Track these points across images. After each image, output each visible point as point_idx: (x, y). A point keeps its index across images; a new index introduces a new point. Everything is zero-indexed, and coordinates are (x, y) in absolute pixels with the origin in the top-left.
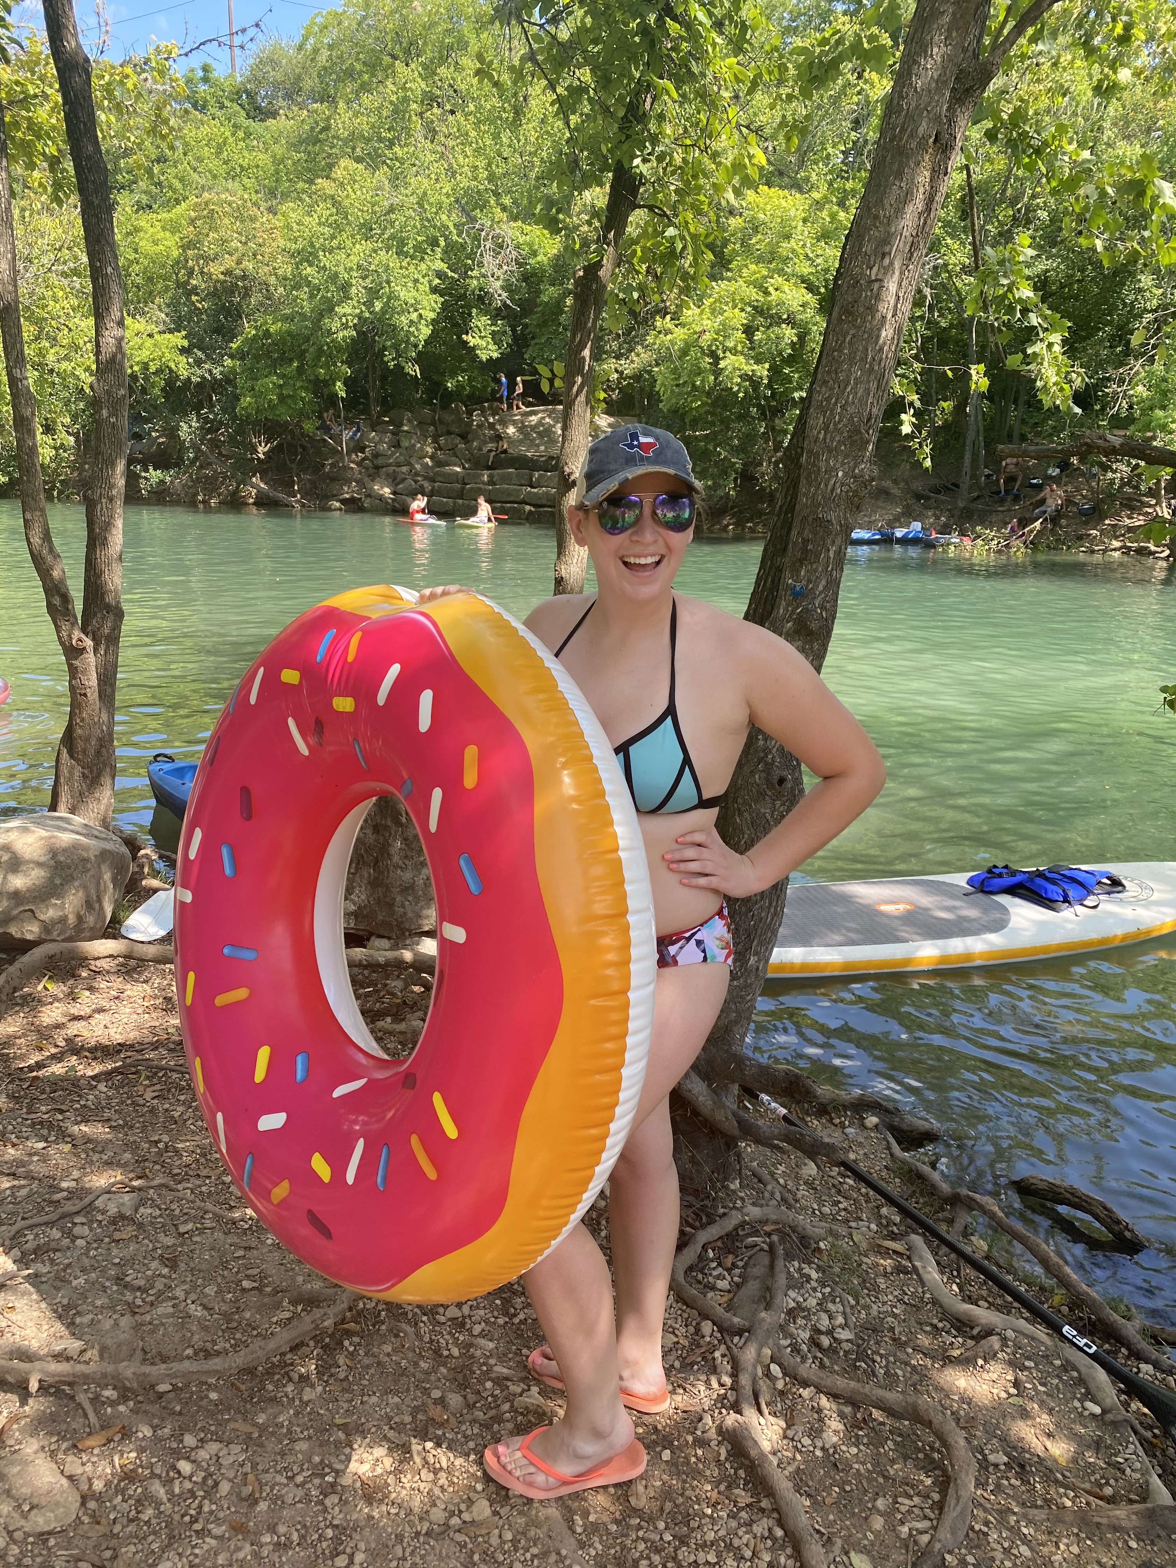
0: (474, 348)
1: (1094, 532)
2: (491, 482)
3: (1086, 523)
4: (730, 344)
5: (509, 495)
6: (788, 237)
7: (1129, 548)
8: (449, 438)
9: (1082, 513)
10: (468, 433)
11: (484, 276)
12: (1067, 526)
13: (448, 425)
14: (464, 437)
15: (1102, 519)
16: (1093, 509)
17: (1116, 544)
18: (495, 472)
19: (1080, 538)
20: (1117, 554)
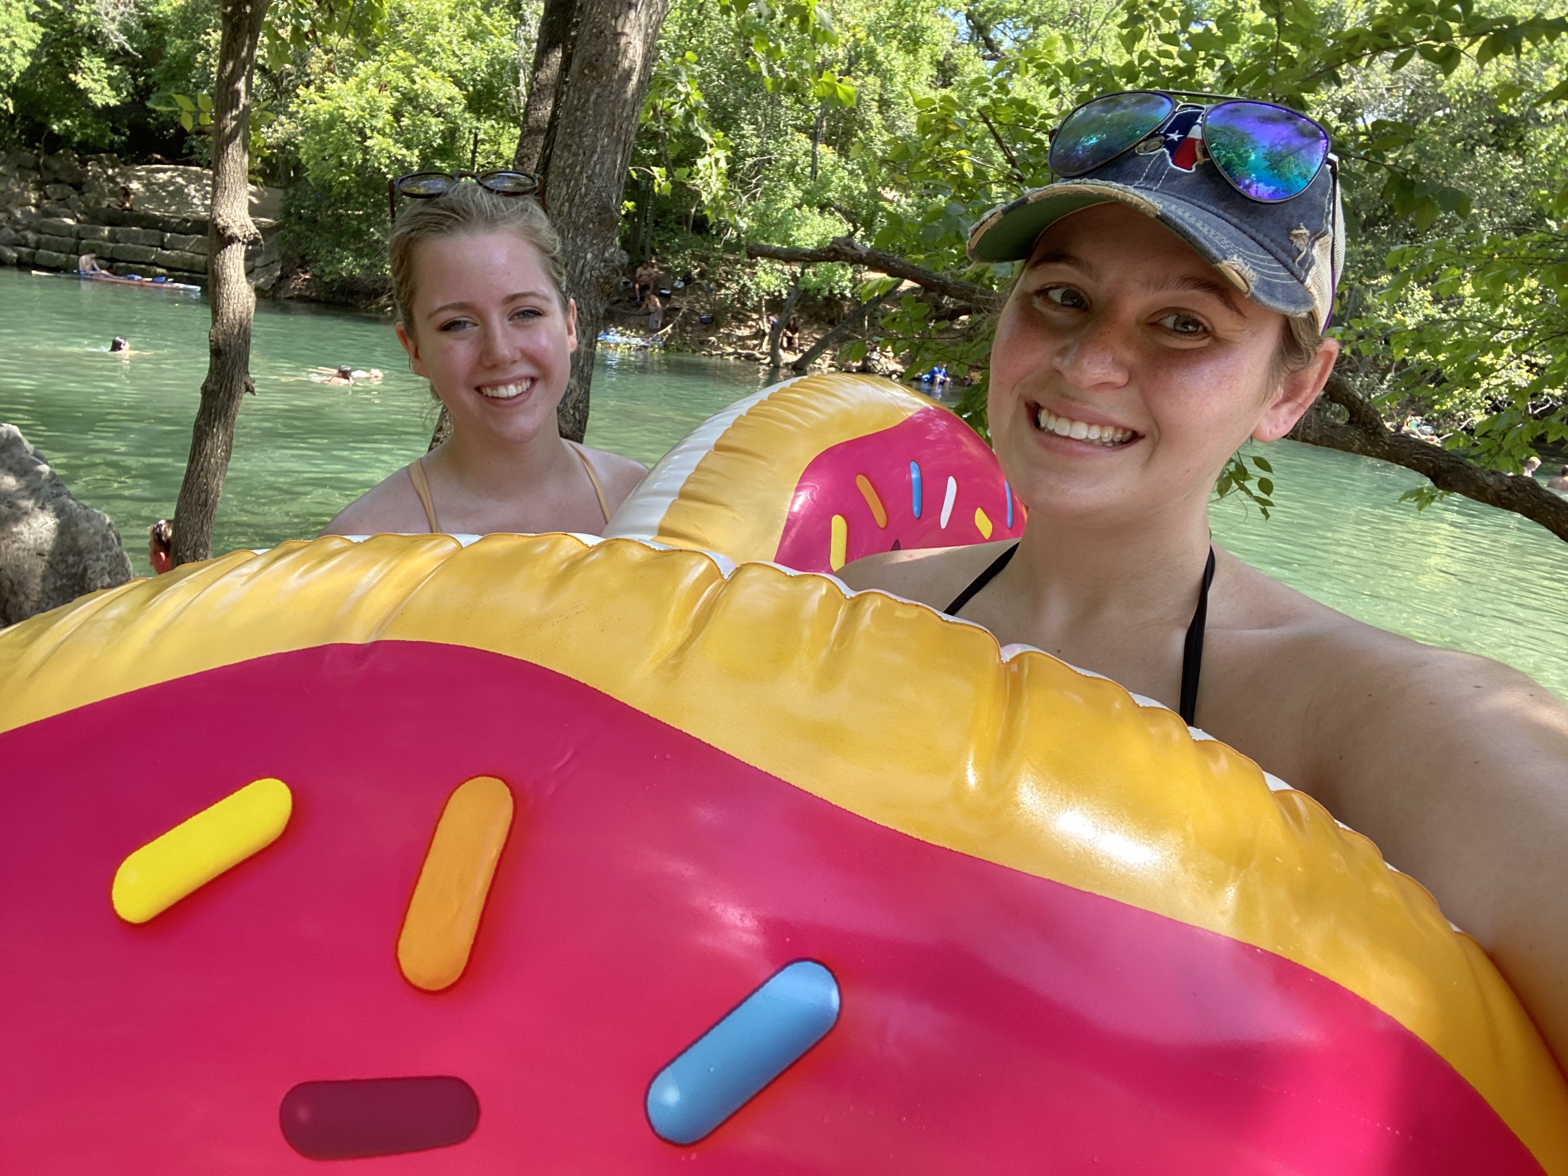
0: (86, 91)
1: (713, 339)
2: (112, 238)
3: (706, 330)
4: (380, 125)
5: (136, 255)
6: (435, 30)
7: (740, 354)
8: (59, 187)
9: (702, 322)
10: (82, 184)
11: (95, 13)
12: (692, 332)
13: (55, 172)
14: (78, 187)
15: (718, 328)
16: (712, 319)
17: (730, 350)
18: (118, 229)
19: (702, 343)
20: (731, 358)
